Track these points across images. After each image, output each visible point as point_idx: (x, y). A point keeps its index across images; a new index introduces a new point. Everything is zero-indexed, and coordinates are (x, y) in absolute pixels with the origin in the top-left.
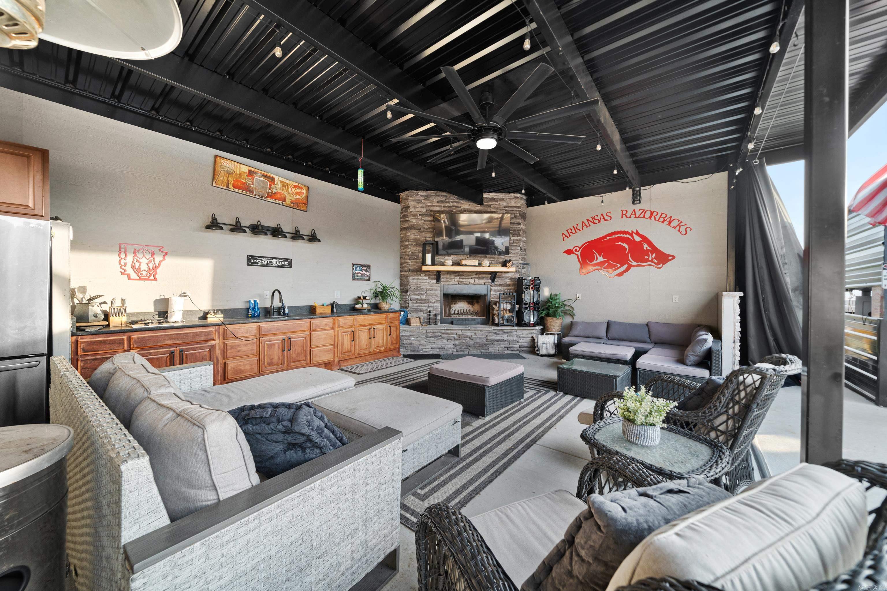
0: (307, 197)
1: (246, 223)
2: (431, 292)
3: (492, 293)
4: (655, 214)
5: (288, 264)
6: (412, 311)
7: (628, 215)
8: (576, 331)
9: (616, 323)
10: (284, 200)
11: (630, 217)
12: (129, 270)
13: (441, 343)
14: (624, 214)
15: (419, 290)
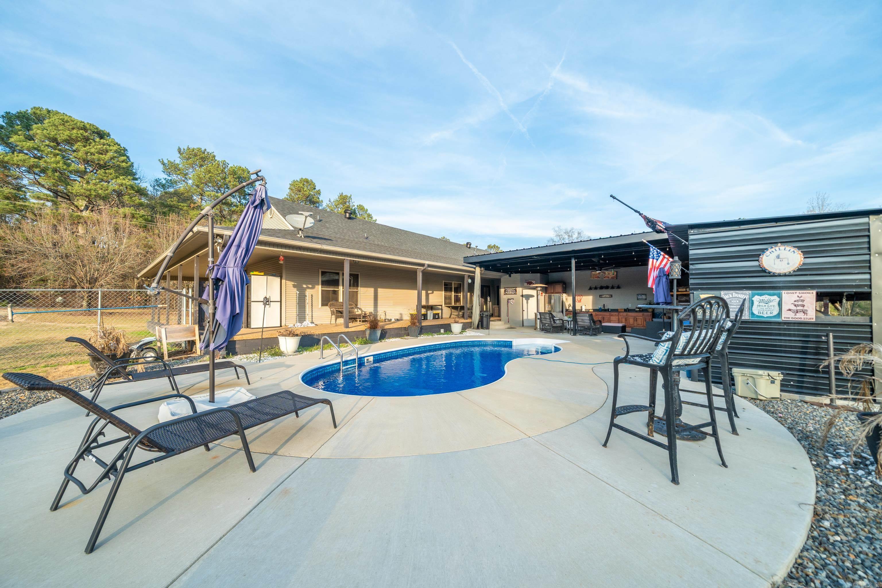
0: (617, 275)
1: (598, 286)
5: (611, 296)
10: (609, 278)
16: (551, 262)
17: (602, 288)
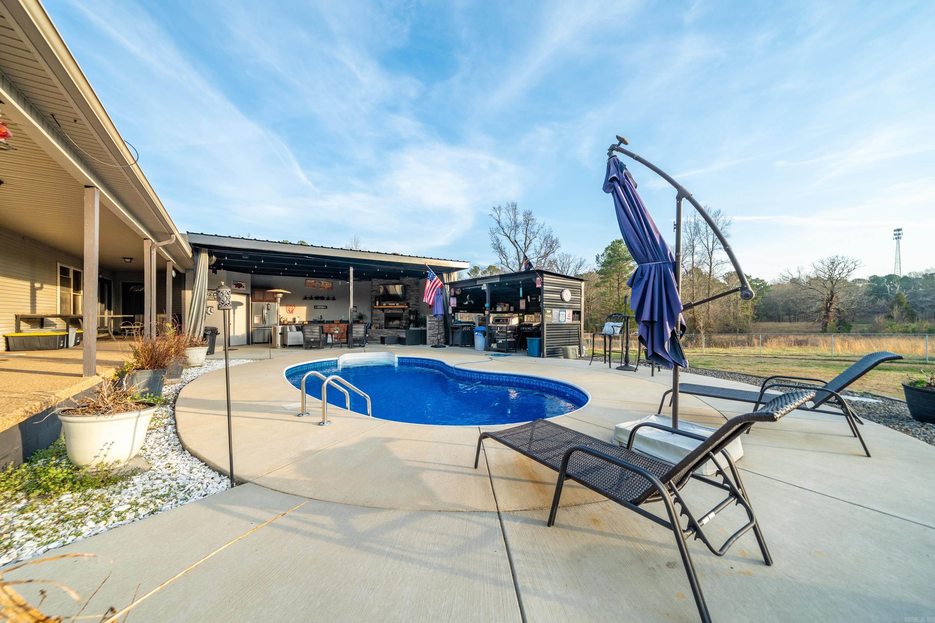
0: (332, 286)
1: (313, 296)
2: (381, 316)
3: (403, 316)
5: (326, 307)
6: (374, 324)
10: (324, 288)
12: (287, 311)
15: (376, 315)
16: (326, 266)
17: (317, 298)
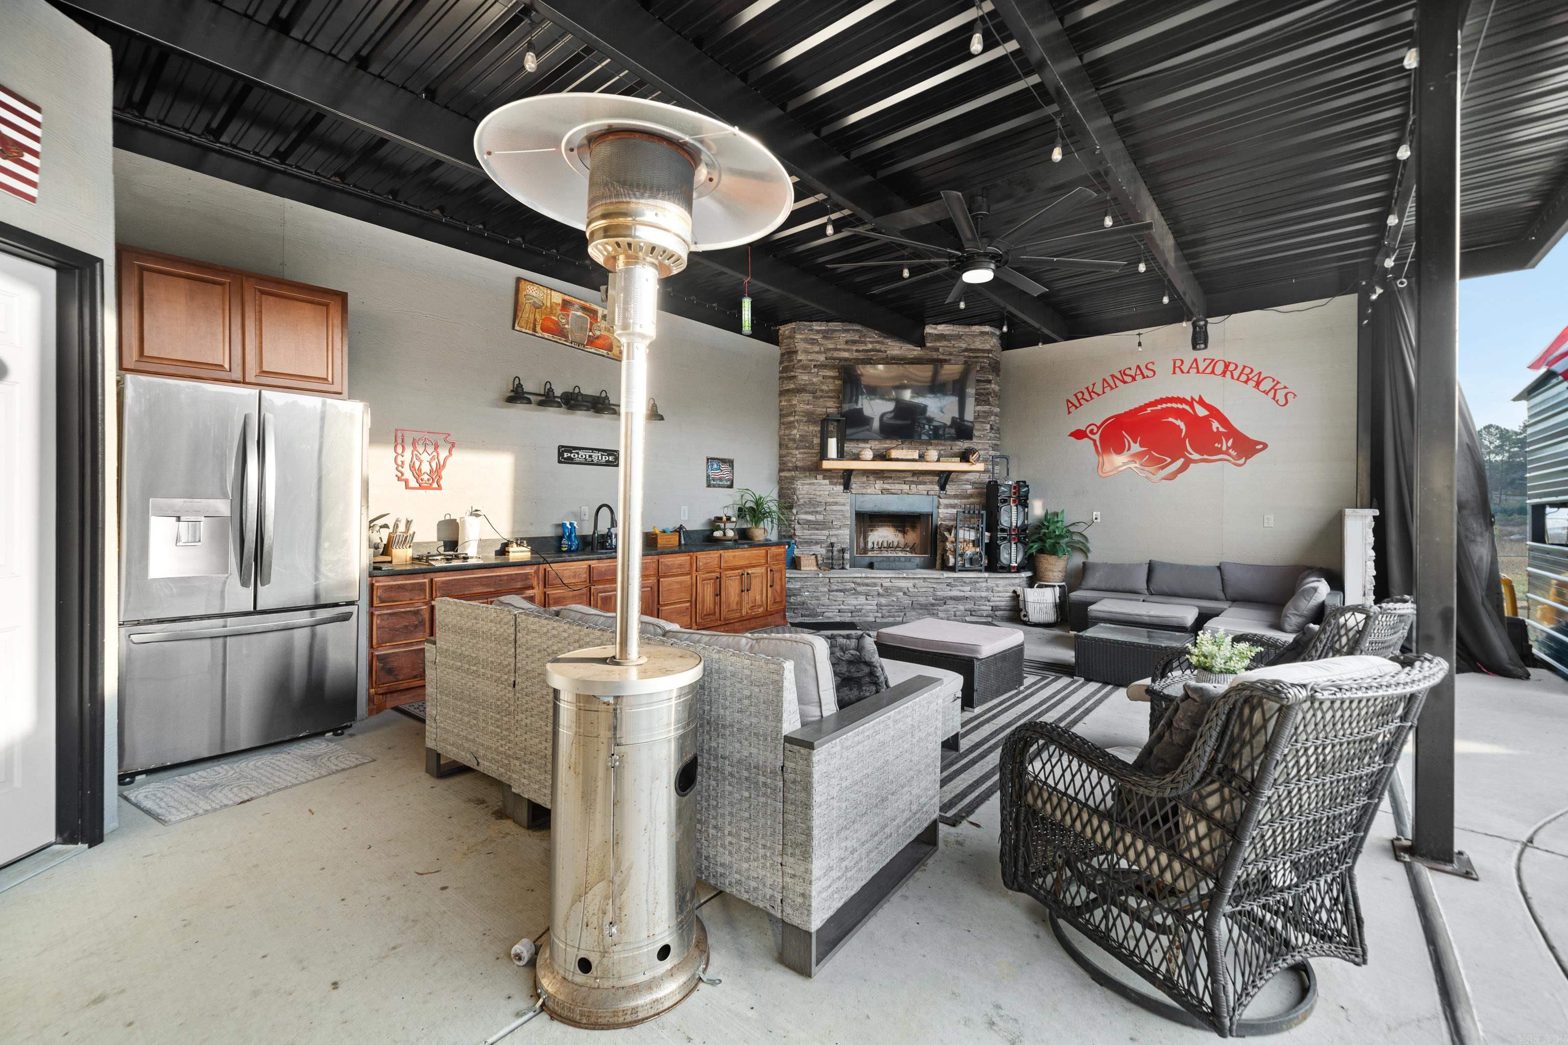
2: (834, 508)
3: (940, 511)
4: (1232, 367)
5: (613, 458)
6: (801, 543)
7: (1185, 368)
8: (1093, 580)
9: (1163, 565)
10: (610, 348)
11: (1188, 372)
12: (408, 475)
13: (855, 602)
14: (1177, 367)
15: (813, 505)
